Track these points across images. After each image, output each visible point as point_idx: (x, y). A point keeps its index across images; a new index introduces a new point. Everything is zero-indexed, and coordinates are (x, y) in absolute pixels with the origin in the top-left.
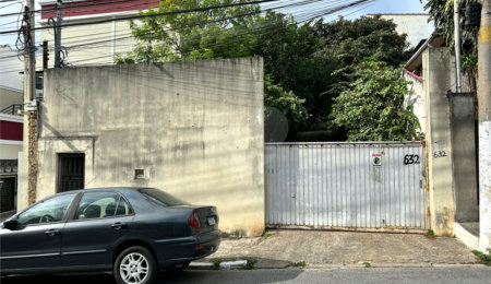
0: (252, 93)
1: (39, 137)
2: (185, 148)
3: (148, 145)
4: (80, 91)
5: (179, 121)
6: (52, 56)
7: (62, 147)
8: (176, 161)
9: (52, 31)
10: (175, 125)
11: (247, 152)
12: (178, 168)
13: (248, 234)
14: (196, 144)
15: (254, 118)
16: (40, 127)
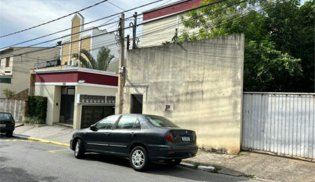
0: (234, 58)
1: (124, 86)
2: (192, 93)
3: (173, 91)
4: (142, 61)
5: (189, 77)
6: (131, 43)
7: (133, 91)
8: (187, 101)
9: (132, 29)
10: (187, 79)
11: (230, 97)
12: (188, 106)
13: (229, 152)
14: (198, 92)
15: (235, 75)
16: (125, 81)
